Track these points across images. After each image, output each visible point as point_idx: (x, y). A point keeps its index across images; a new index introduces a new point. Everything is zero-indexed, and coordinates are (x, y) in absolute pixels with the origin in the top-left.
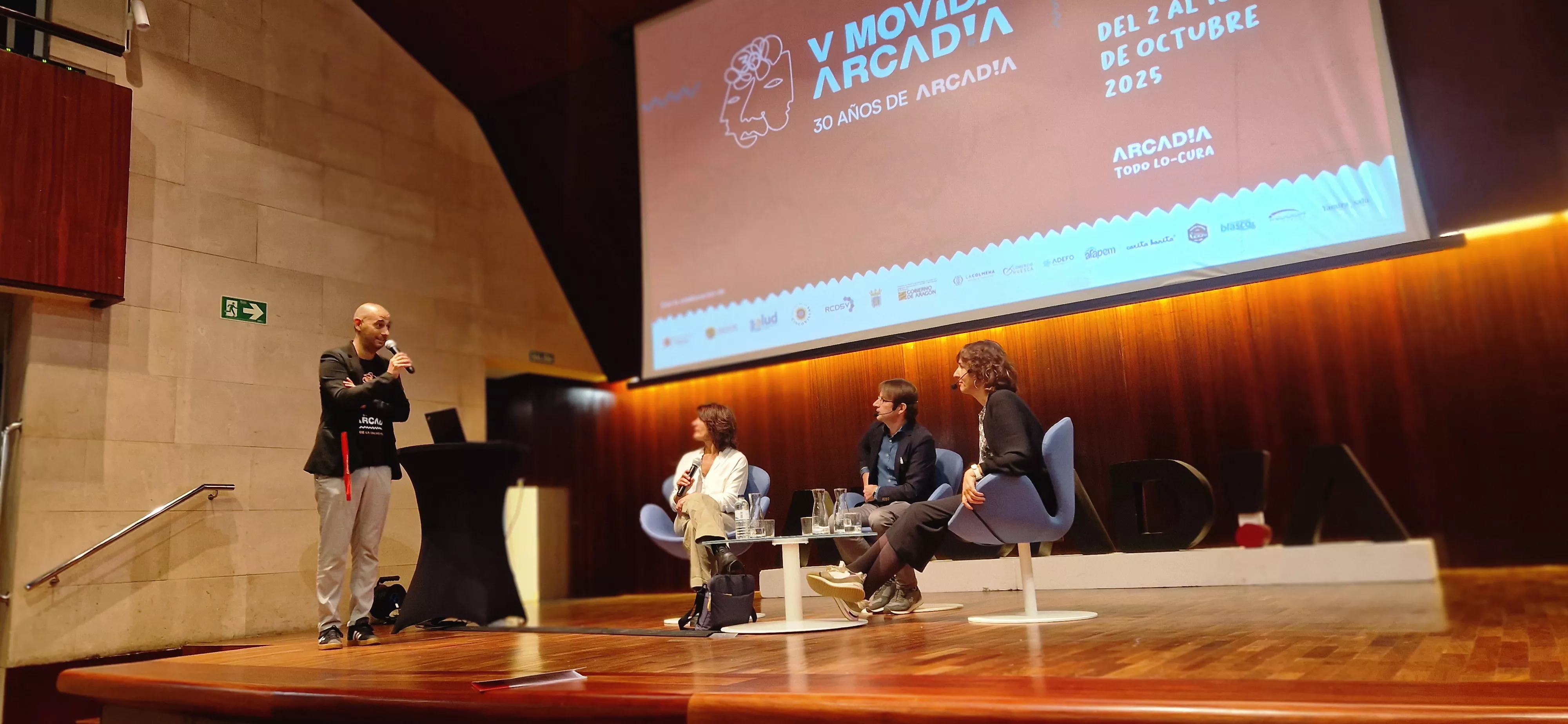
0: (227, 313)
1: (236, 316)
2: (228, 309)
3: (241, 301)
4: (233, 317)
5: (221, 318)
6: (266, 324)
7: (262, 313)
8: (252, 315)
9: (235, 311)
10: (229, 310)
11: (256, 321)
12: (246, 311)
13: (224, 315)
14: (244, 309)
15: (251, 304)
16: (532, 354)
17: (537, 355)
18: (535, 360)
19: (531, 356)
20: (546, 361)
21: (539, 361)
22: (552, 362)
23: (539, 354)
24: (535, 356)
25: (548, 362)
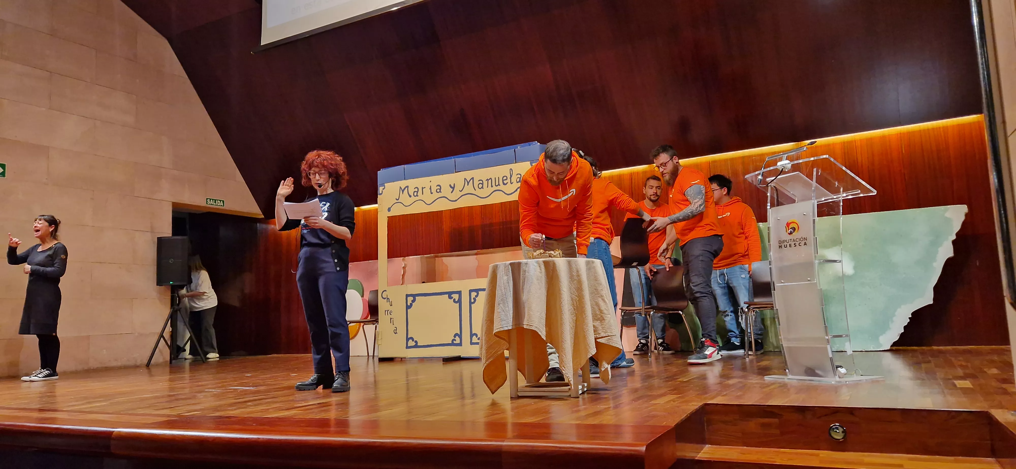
16: (208, 200)
17: (212, 200)
18: (210, 204)
19: (207, 201)
20: (218, 204)
21: (213, 205)
22: (223, 205)
23: (213, 200)
24: (210, 201)
25: (220, 205)
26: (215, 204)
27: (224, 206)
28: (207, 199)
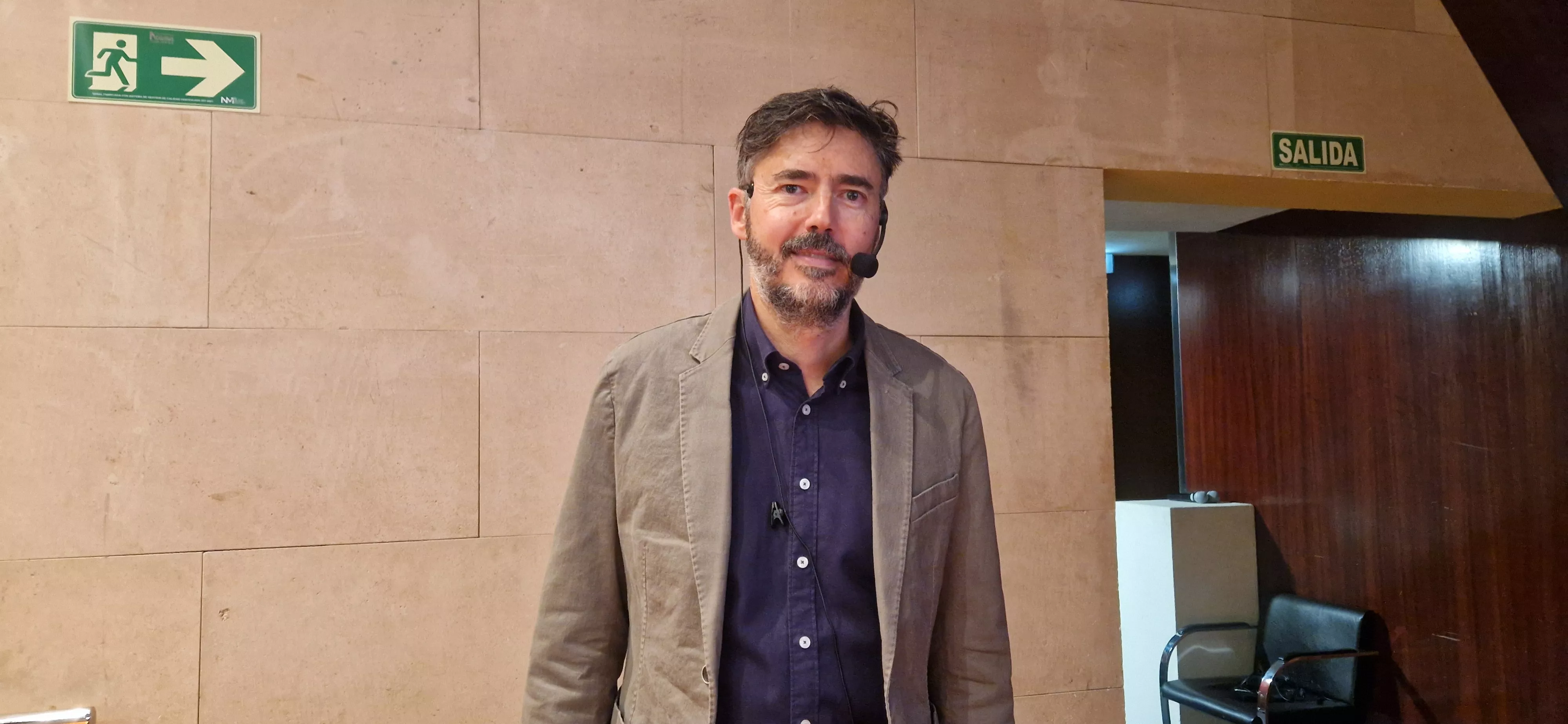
0: (95, 78)
1: (132, 86)
2: (99, 64)
3: (152, 34)
4: (121, 94)
5: (71, 98)
6: (257, 110)
7: (237, 71)
8: (196, 81)
9: (130, 70)
10: (103, 70)
11: (216, 101)
12: (171, 66)
13: (82, 88)
14: (164, 60)
15: (195, 44)
16: (1282, 141)
17: (1300, 143)
18: (1291, 164)
19: (1277, 151)
20: (1333, 162)
21: (1308, 166)
22: (1355, 164)
23: (1305, 139)
24: (1293, 148)
25: (1341, 167)
26: (1317, 161)
27: (1360, 167)
28: (1277, 138)
